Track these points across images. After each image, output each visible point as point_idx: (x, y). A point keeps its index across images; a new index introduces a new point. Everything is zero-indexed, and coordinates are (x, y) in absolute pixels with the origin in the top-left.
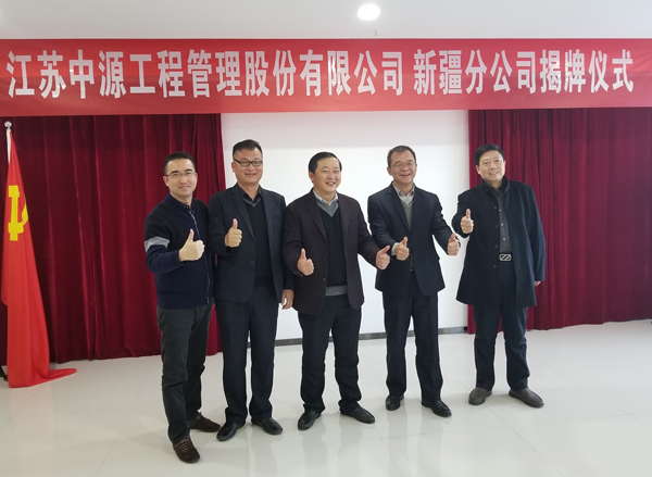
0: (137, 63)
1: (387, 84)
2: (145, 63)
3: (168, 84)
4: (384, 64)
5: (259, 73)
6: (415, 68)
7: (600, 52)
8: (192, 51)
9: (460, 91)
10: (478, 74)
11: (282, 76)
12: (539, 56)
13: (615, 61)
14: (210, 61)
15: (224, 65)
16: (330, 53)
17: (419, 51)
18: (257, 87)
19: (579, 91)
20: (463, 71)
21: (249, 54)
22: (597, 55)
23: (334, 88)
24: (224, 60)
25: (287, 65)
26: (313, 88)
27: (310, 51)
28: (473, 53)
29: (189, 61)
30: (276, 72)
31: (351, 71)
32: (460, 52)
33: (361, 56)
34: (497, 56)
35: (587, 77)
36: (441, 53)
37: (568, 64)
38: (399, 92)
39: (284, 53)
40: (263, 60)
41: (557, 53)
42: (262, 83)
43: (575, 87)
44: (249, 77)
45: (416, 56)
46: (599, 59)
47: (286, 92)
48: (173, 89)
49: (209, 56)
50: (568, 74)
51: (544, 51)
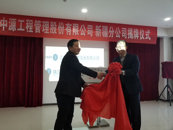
0: (20, 22)
1: (88, 33)
2: (22, 22)
3: (28, 29)
4: (88, 28)
5: (54, 28)
6: (96, 30)
7: (142, 30)
8: (36, 20)
9: (107, 37)
10: (112, 33)
11: (60, 29)
12: (127, 29)
13: (146, 32)
14: (41, 24)
15: (45, 25)
16: (74, 24)
17: (97, 26)
18: (53, 31)
19: (137, 39)
20: (108, 32)
21: (52, 23)
22: (141, 30)
23: (74, 33)
24: (45, 24)
25: (62, 26)
26: (69, 33)
27: (68, 23)
28: (111, 27)
29: (35, 23)
30: (59, 28)
31: (79, 29)
32: (107, 27)
33: (82, 26)
34: (117, 28)
35: (139, 35)
36: (103, 26)
37: (134, 32)
38: (91, 36)
39: (61, 23)
40: (55, 24)
41: (132, 29)
42: (55, 30)
43: (136, 38)
44: (51, 28)
45: (96, 27)
46: (142, 31)
47: (61, 33)
48: (30, 30)
49: (41, 22)
50: (134, 34)
51: (129, 28)
